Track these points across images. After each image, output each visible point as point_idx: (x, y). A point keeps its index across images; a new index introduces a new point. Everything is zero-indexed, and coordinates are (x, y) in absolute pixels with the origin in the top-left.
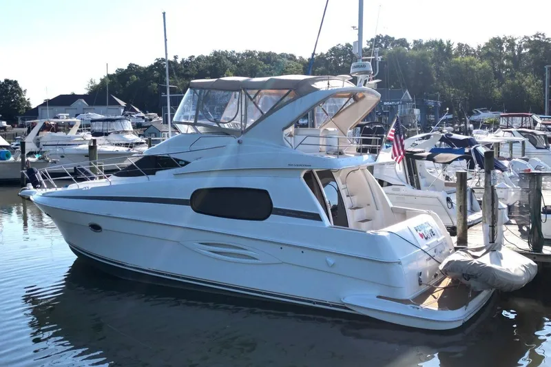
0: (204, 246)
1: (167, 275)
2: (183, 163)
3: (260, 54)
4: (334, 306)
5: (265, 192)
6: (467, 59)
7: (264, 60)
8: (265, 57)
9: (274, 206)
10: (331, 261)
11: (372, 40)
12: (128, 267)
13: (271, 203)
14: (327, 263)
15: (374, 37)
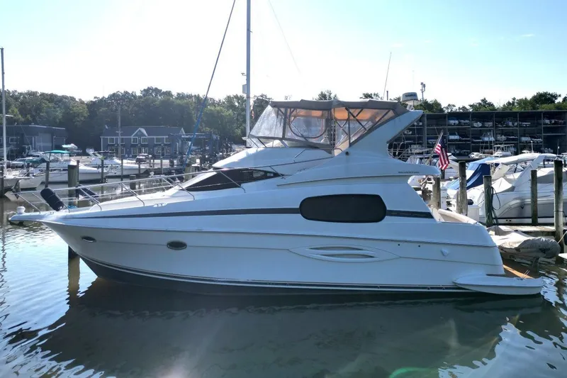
0: (317, 251)
1: (270, 284)
2: (272, 175)
3: (43, 95)
4: (446, 288)
5: (378, 197)
6: (218, 108)
7: (47, 100)
8: (49, 97)
9: (388, 209)
10: (446, 250)
11: (145, 90)
12: (219, 281)
13: (385, 207)
14: (443, 253)
15: (146, 88)
